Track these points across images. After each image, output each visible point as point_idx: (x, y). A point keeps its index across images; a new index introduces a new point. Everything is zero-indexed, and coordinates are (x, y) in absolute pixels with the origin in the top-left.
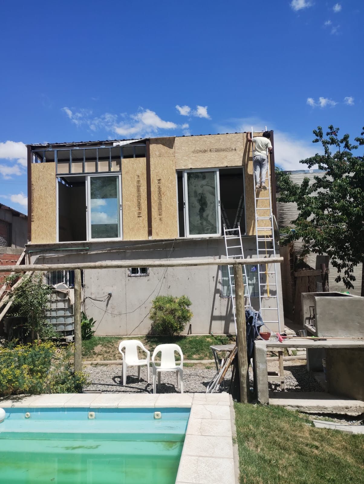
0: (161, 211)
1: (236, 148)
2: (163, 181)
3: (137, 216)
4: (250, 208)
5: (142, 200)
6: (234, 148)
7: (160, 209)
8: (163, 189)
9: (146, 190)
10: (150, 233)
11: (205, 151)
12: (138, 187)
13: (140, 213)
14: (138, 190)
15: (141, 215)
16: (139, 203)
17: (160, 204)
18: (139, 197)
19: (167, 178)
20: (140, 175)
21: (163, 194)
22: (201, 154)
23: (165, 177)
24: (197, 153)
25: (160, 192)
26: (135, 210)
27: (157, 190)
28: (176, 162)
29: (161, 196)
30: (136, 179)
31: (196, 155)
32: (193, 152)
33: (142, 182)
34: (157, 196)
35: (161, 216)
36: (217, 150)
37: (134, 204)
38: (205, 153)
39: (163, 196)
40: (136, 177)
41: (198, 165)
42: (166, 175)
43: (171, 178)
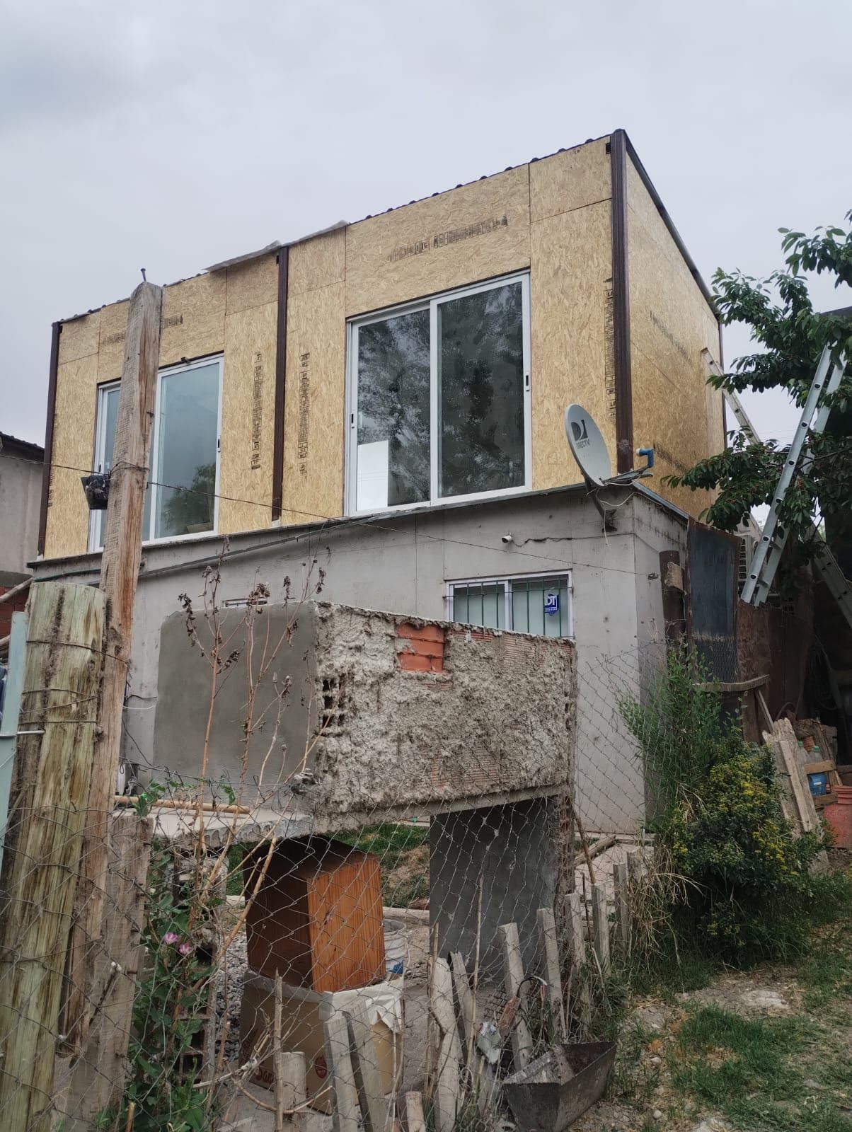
0: (305, 445)
1: (508, 218)
2: (312, 358)
3: (250, 466)
4: (543, 401)
5: (263, 419)
6: (500, 219)
7: (303, 438)
8: (313, 380)
9: (274, 390)
10: (277, 511)
11: (421, 248)
12: (258, 384)
13: (257, 456)
14: (257, 395)
15: (259, 463)
16: (257, 430)
17: (304, 425)
18: (257, 411)
19: (323, 347)
20: (262, 352)
21: (312, 394)
22: (410, 260)
23: (319, 346)
24: (401, 258)
25: (305, 391)
26: (247, 449)
27: (299, 384)
28: (346, 297)
29: (307, 400)
30: (253, 364)
31: (397, 263)
32: (390, 258)
33: (265, 369)
34: (298, 402)
35: (305, 460)
36: (454, 237)
37: (246, 432)
38: (421, 252)
39: (311, 400)
40: (254, 358)
41: (401, 294)
42: (322, 340)
43: (332, 345)
